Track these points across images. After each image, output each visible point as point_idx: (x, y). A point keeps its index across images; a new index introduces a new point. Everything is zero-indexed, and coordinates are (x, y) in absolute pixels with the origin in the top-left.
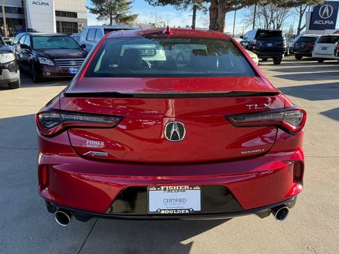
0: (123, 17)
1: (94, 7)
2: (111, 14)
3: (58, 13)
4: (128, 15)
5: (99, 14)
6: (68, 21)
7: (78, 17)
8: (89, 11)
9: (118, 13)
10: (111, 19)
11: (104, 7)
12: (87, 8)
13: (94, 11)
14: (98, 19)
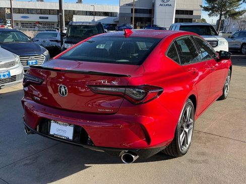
0: (233, 12)
1: (207, 5)
2: (221, 11)
3: (178, 12)
4: (237, 10)
5: (210, 11)
6: (185, 18)
7: (194, 14)
8: (202, 9)
9: (228, 9)
10: (221, 15)
11: (216, 5)
12: (201, 6)
13: (206, 9)
14: (209, 15)
